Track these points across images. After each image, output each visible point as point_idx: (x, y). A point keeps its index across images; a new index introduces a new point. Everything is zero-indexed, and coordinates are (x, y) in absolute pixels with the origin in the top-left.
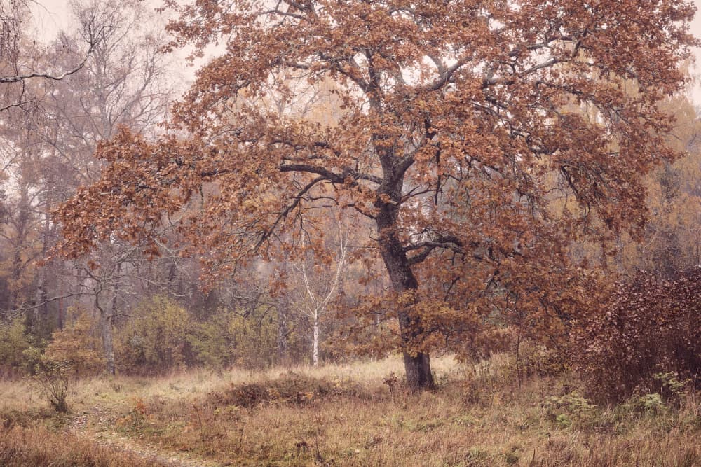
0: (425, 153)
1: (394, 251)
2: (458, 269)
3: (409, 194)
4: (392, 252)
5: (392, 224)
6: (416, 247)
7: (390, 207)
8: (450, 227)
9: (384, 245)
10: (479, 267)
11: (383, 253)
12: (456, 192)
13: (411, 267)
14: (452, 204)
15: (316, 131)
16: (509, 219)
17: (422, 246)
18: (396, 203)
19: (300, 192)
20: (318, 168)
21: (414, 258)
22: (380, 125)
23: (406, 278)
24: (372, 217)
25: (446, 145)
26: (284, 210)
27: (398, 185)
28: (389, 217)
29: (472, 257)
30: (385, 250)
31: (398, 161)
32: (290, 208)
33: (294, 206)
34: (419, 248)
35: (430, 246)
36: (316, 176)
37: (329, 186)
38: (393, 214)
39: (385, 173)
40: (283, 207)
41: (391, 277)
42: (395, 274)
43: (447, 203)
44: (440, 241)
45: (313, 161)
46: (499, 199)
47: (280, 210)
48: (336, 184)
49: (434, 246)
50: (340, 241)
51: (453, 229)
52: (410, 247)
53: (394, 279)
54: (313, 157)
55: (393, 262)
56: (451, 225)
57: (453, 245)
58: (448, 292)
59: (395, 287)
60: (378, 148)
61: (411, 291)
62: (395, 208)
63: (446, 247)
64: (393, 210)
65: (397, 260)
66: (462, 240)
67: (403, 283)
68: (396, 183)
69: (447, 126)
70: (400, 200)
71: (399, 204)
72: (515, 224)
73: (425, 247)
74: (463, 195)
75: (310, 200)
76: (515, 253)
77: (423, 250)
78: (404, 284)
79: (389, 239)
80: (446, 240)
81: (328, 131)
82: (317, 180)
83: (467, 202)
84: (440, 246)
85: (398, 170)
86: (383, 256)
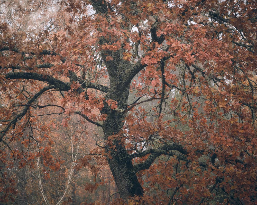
0: (153, 57)
1: (120, 158)
2: (183, 177)
3: (135, 102)
4: (118, 160)
5: (118, 131)
6: (140, 154)
7: (116, 115)
8: (176, 134)
9: (110, 152)
10: (204, 174)
11: (109, 160)
12: (179, 102)
13: (137, 174)
14: (175, 114)
15: (43, 39)
16: (237, 126)
17: (147, 153)
18: (122, 111)
19: (29, 100)
20: (45, 76)
21: (139, 166)
22: (107, 28)
23: (132, 185)
24: (98, 125)
25: (175, 49)
26: (13, 119)
27: (124, 94)
28: (116, 125)
29: (197, 164)
30: (111, 158)
31: (124, 71)
32: (19, 116)
33: (23, 114)
34: (144, 155)
35: (154, 154)
36: (45, 85)
37: (56, 94)
38: (119, 122)
39: (111, 81)
40: (13, 115)
41: (116, 183)
42: (121, 180)
43: (171, 113)
44: (164, 148)
45: (42, 70)
46: (227, 105)
47: (10, 118)
48: (63, 92)
49: (159, 154)
50: (71, 150)
51: (178, 137)
52: (135, 154)
53: (120, 185)
54: (41, 67)
55: (119, 170)
56: (176, 133)
57: (177, 152)
58: (172, 198)
59: (121, 194)
60: (105, 53)
61: (137, 198)
62: (121, 116)
63: (171, 155)
64: (119, 118)
65: (123, 167)
66: (187, 148)
67: (128, 189)
68: (122, 91)
69: (176, 29)
70: (126, 108)
71: (125, 112)
72: (242, 131)
73: (150, 154)
74: (186, 106)
75: (38, 108)
76: (237, 161)
77: (147, 157)
78: (129, 191)
79: (115, 146)
80: (170, 148)
81: (56, 39)
82: (45, 89)
83: (190, 112)
84: (166, 154)
85: (124, 79)
86: (109, 163)
